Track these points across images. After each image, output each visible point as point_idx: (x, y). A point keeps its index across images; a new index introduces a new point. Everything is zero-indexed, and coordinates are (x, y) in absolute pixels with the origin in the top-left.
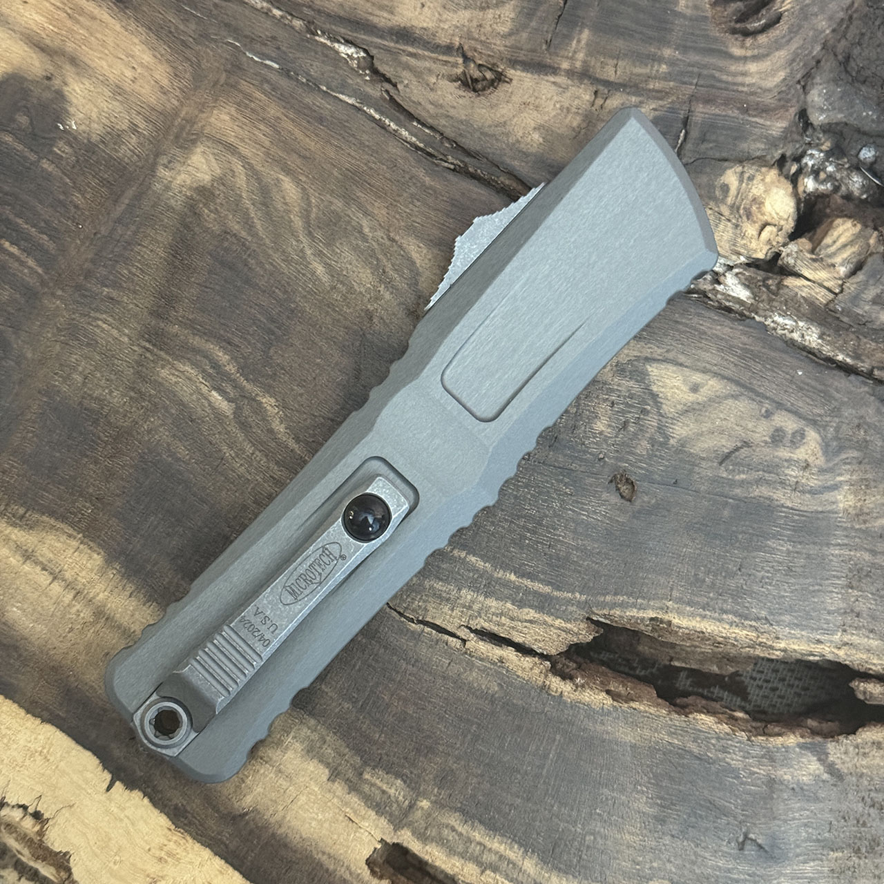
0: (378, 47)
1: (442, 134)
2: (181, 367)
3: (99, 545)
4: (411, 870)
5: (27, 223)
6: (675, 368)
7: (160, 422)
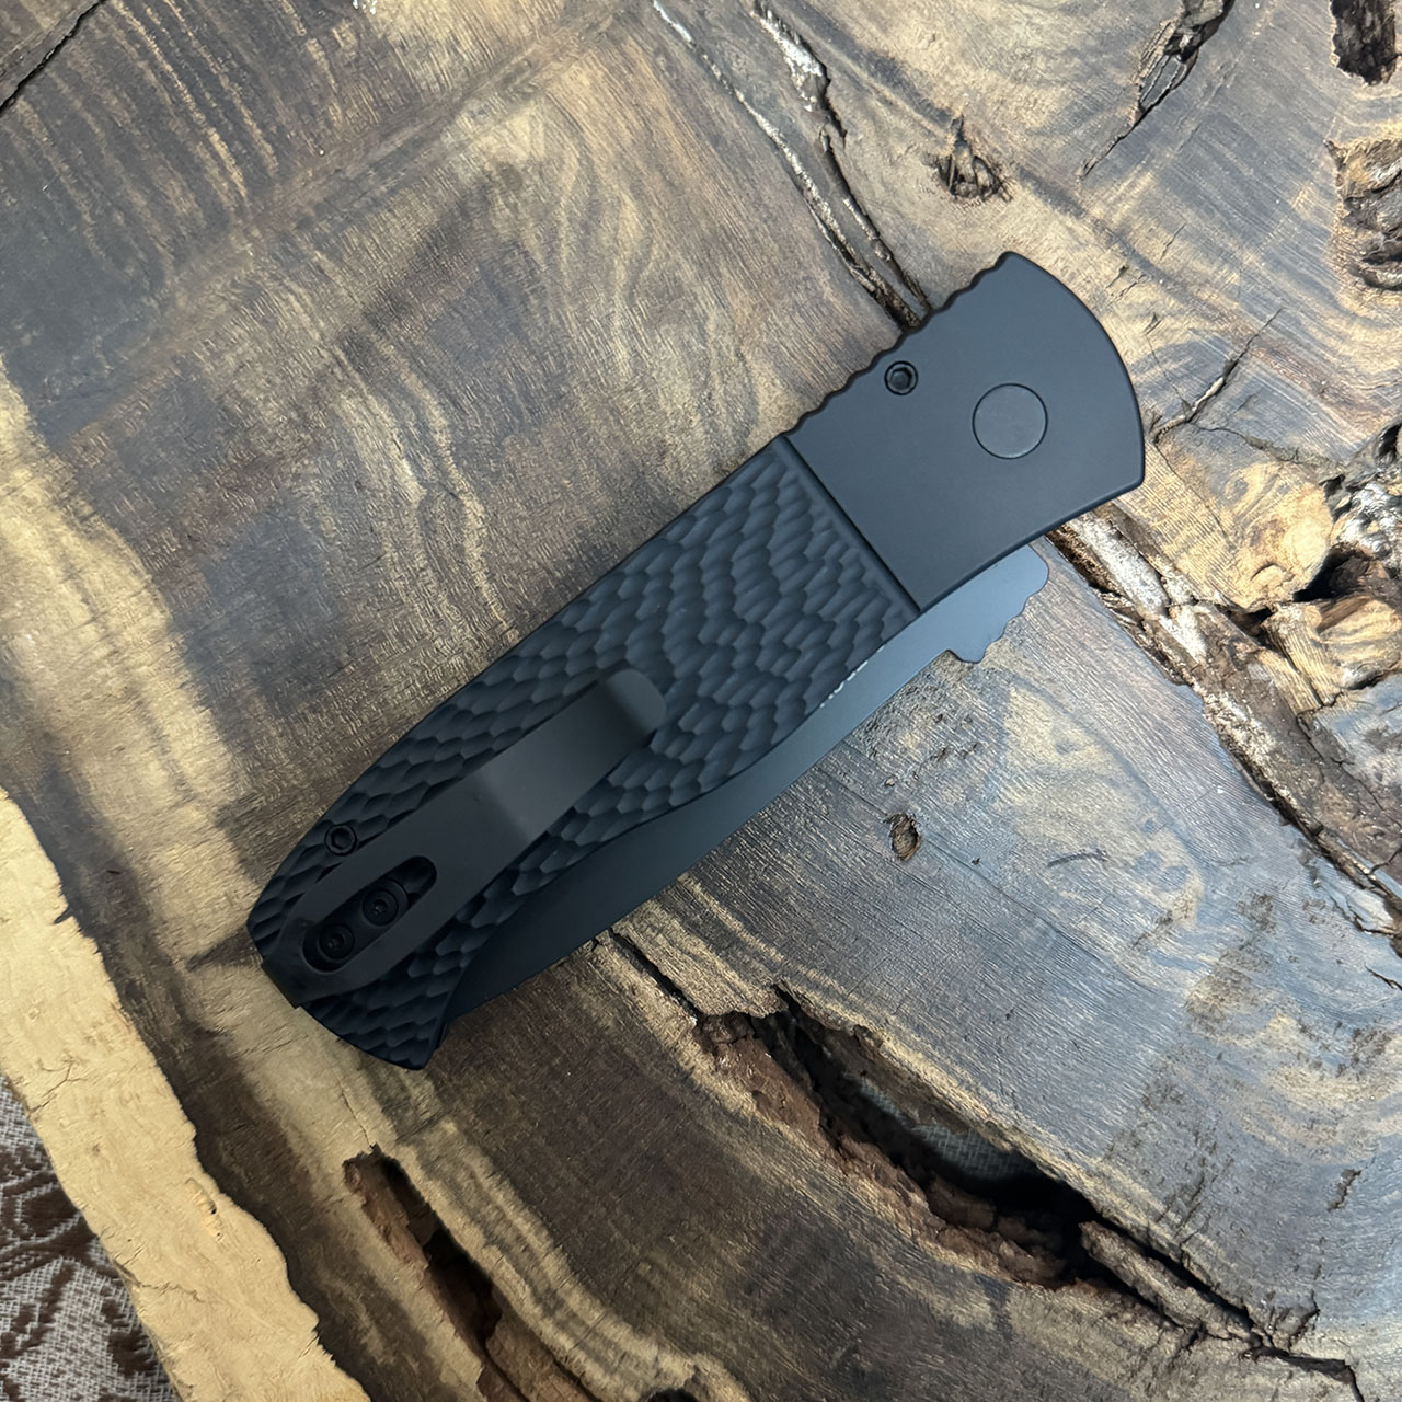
0: (843, 70)
1: (878, 234)
2: (375, 406)
3: (168, 600)
5: (253, 118)
6: (1048, 708)
7: (316, 470)
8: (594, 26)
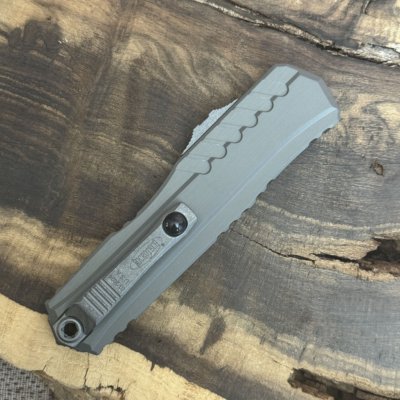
1: (251, 10)
2: (144, 151)
4: (308, 381)
5: (53, 94)
6: (391, 104)
7: (140, 181)
8: (133, 5)
